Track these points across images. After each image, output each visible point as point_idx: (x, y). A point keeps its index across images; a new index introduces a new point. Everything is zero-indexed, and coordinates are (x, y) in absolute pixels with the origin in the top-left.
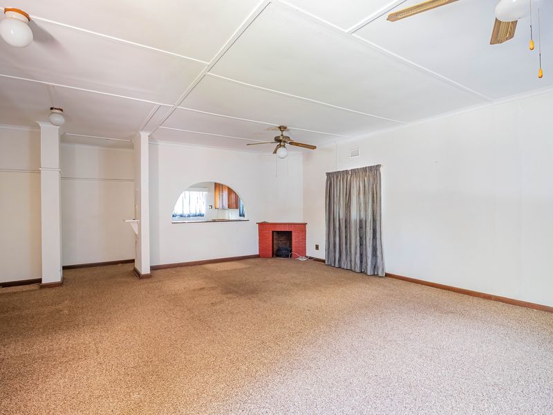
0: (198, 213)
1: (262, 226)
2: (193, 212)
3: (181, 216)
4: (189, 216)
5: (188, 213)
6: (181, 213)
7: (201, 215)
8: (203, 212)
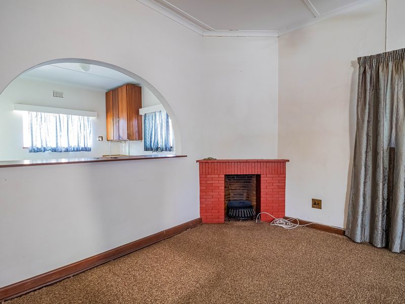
0: (82, 145)
1: (207, 166)
2: (74, 144)
3: (54, 150)
4: (67, 150)
5: (66, 146)
6: (54, 146)
7: (86, 149)
8: (90, 144)
